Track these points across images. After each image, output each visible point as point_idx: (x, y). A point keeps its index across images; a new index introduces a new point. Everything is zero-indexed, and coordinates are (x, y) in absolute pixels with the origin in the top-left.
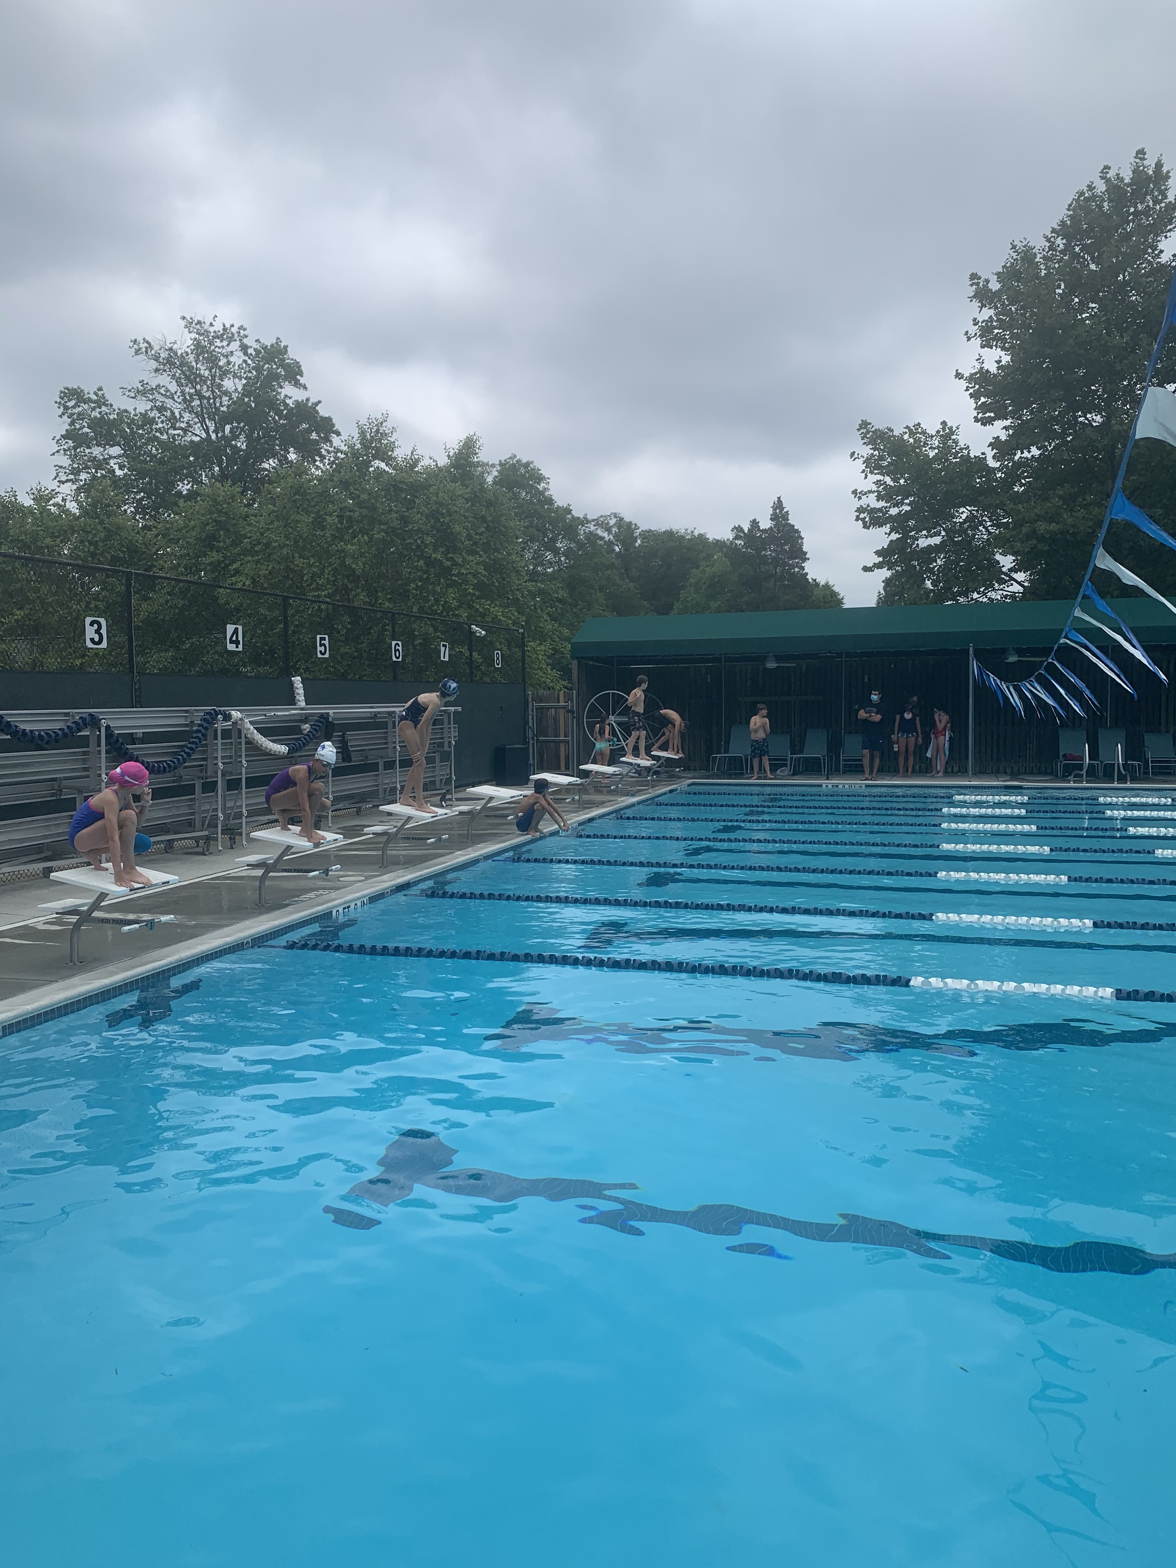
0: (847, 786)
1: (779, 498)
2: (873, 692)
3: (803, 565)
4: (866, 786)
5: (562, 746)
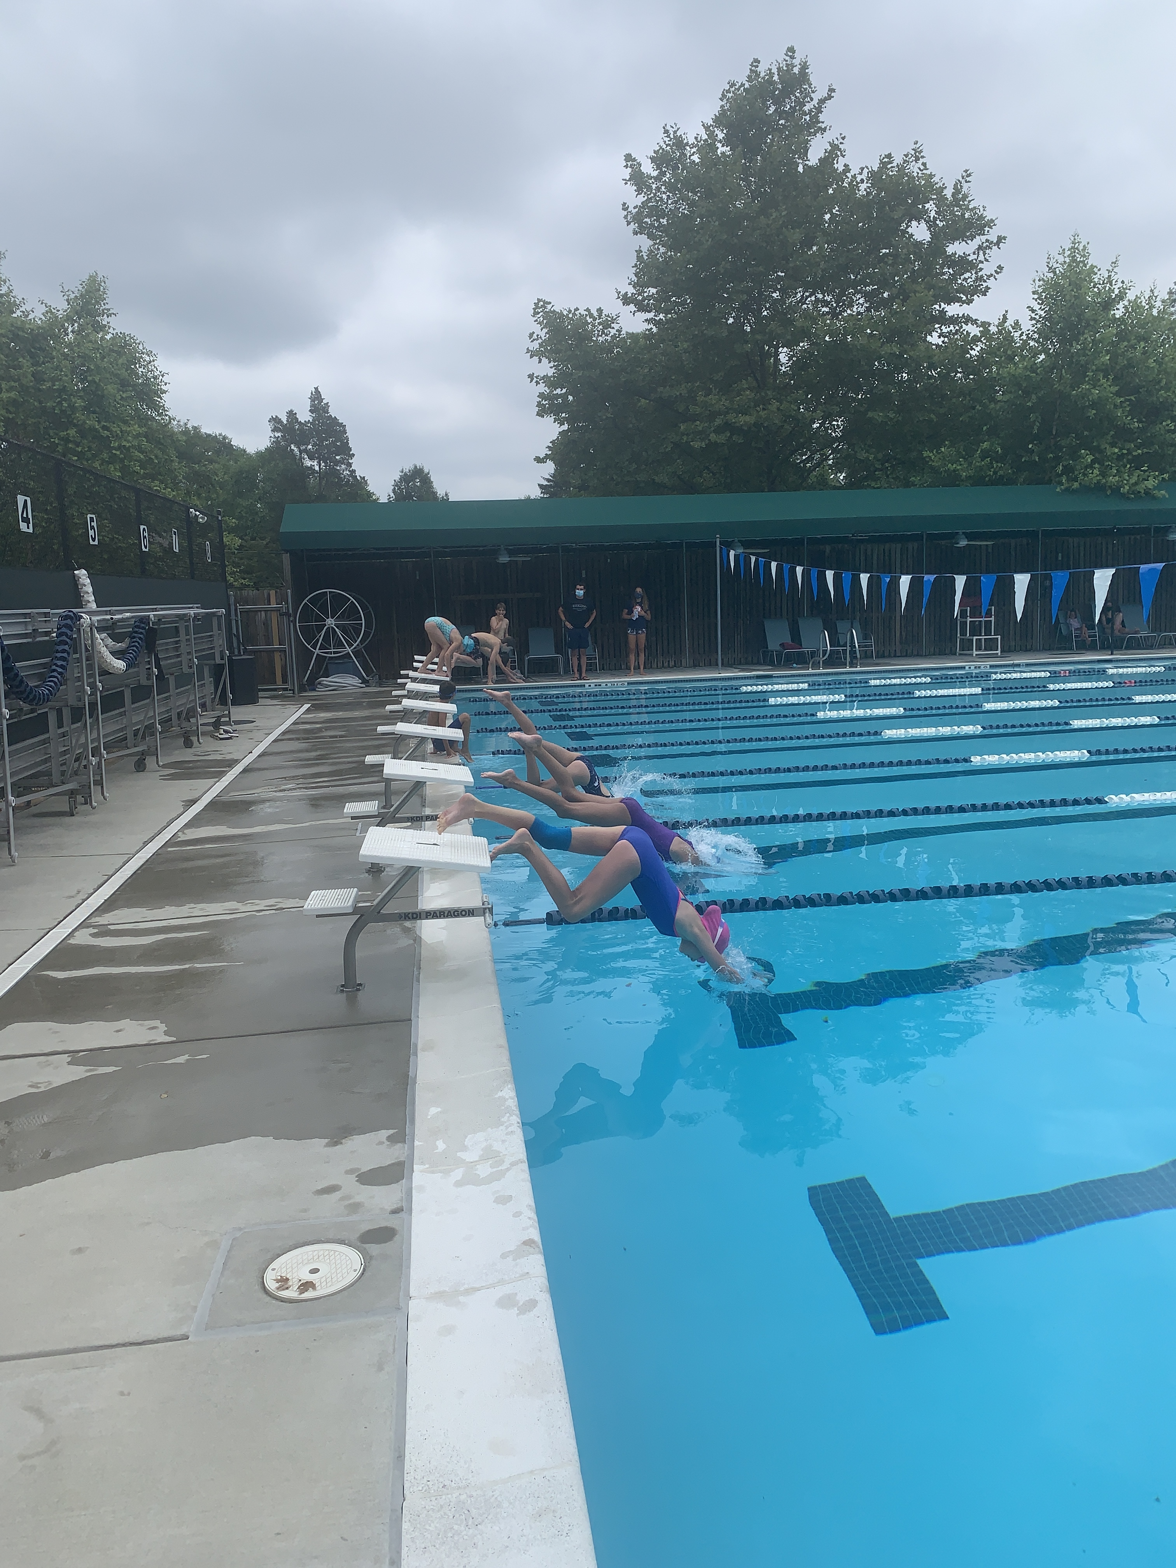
0: (610, 685)
1: (316, 389)
2: (578, 587)
3: (350, 461)
5: (277, 656)
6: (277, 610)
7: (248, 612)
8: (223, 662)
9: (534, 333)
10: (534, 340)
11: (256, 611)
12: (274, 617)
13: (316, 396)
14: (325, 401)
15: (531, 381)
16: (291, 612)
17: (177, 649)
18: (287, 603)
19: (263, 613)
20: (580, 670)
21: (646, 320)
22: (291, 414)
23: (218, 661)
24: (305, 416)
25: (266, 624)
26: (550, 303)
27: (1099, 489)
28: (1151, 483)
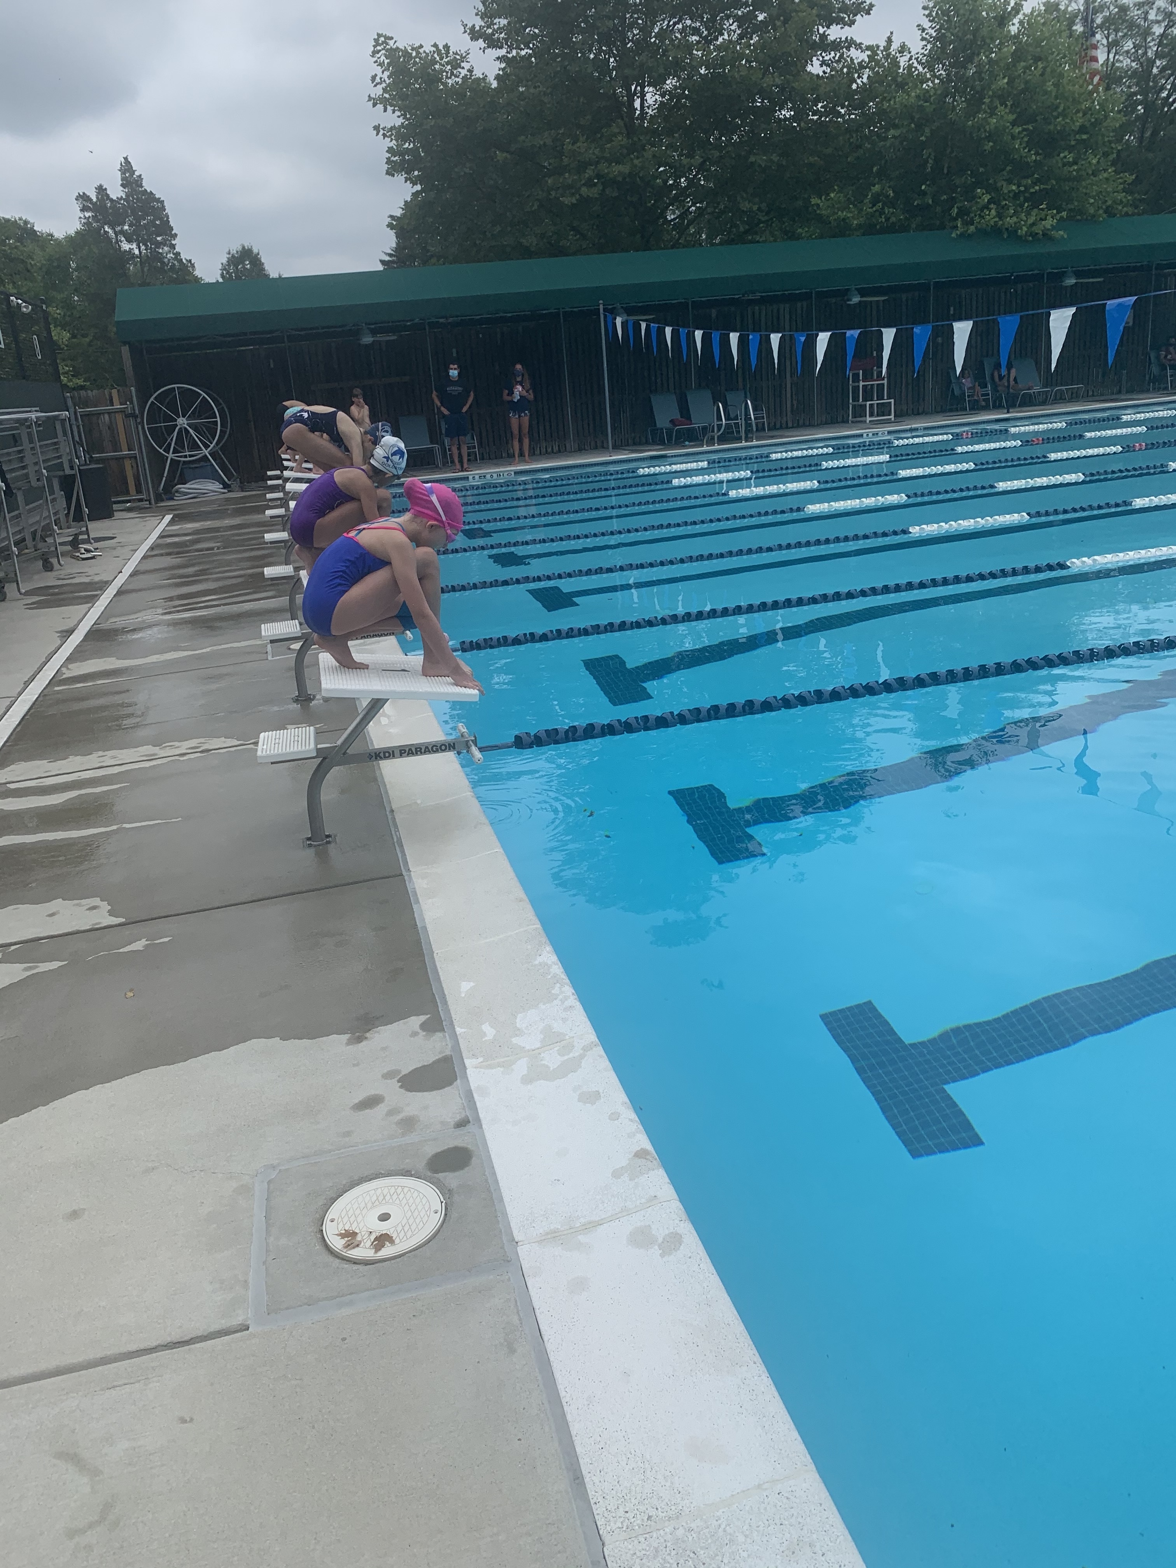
0: (495, 476)
1: (126, 159)
2: (451, 366)
3: (173, 242)
4: (515, 473)
5: (128, 464)
6: (122, 411)
7: (89, 415)
8: (73, 472)
9: (376, 75)
10: (377, 84)
11: (99, 414)
12: (119, 418)
13: (127, 167)
14: (137, 173)
15: (377, 134)
16: (137, 412)
17: (21, 459)
18: (132, 403)
19: (107, 416)
20: (461, 462)
21: (498, 58)
22: (101, 190)
23: (68, 471)
24: (116, 192)
25: (111, 427)
26: (392, 38)
27: (996, 232)
28: (1049, 223)
